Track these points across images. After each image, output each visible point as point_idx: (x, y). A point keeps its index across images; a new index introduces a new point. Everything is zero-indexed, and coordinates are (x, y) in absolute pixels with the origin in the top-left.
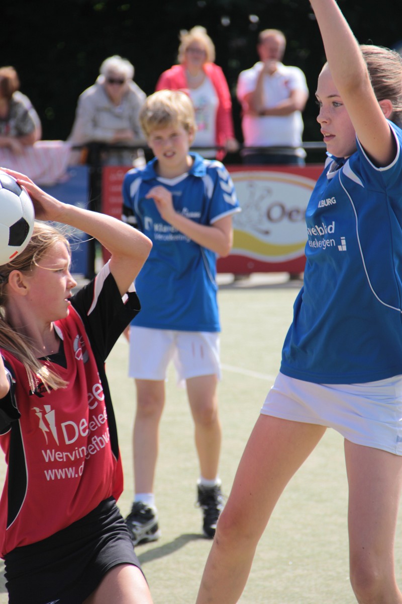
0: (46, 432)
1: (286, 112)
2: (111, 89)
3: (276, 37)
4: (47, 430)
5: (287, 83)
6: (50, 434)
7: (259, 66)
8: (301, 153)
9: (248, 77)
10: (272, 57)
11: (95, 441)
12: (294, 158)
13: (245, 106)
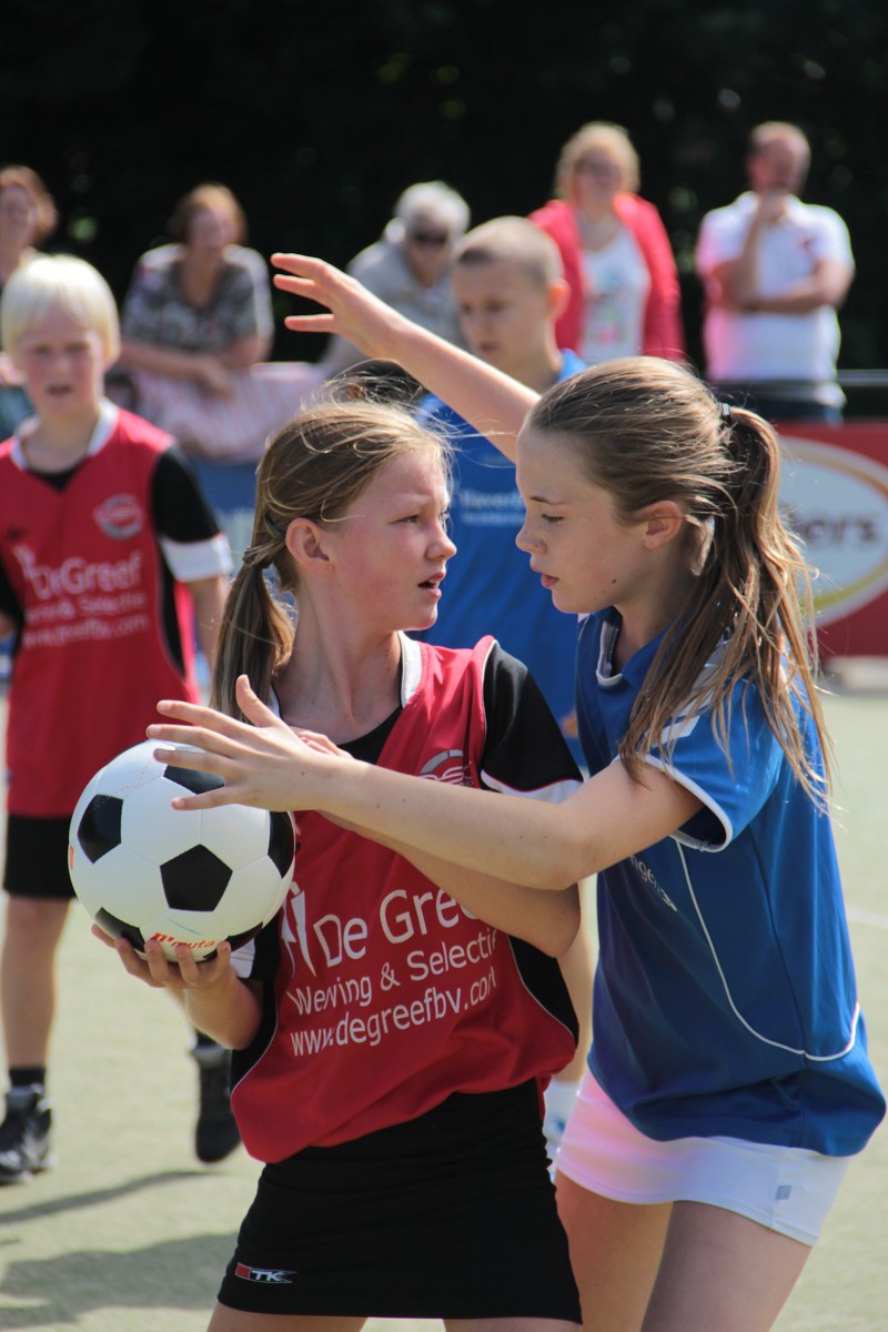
0: (290, 943)
1: (802, 307)
2: (420, 255)
3: (787, 141)
4: (293, 940)
5: (808, 243)
6: (296, 946)
7: (747, 204)
8: (832, 396)
9: (725, 226)
10: (779, 185)
11: (430, 999)
12: (816, 409)
13: (714, 289)
